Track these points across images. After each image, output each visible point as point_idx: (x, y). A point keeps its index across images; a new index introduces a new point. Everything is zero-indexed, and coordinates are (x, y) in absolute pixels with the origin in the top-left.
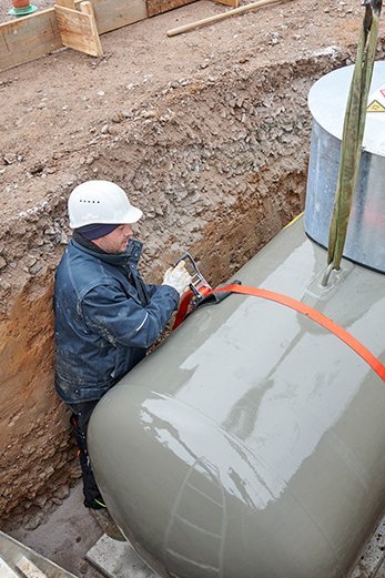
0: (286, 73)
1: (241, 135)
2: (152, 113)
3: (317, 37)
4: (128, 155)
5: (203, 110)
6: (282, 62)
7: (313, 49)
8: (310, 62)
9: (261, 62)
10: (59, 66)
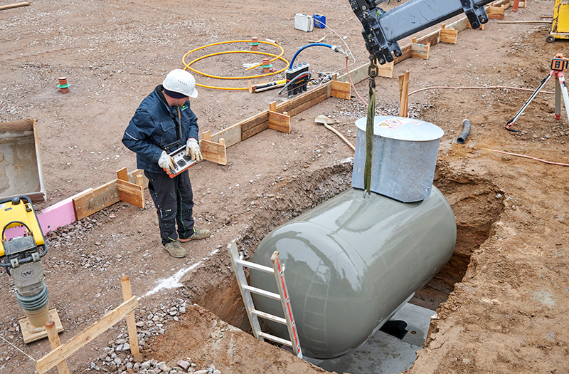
0: (328, 172)
1: (310, 204)
2: (272, 195)
3: (341, 152)
4: (267, 215)
5: (292, 192)
6: (326, 167)
7: (340, 159)
8: (340, 166)
9: (315, 167)
10: (205, 171)
